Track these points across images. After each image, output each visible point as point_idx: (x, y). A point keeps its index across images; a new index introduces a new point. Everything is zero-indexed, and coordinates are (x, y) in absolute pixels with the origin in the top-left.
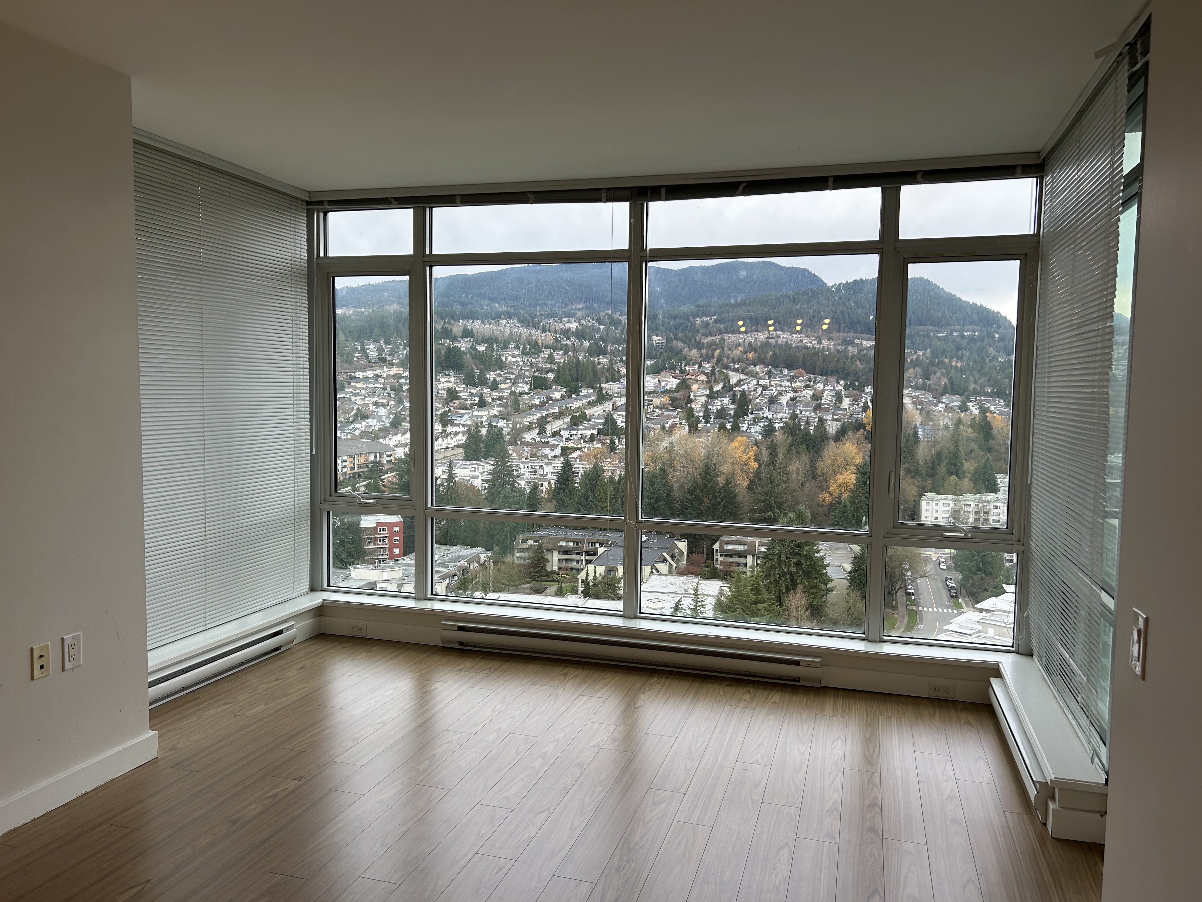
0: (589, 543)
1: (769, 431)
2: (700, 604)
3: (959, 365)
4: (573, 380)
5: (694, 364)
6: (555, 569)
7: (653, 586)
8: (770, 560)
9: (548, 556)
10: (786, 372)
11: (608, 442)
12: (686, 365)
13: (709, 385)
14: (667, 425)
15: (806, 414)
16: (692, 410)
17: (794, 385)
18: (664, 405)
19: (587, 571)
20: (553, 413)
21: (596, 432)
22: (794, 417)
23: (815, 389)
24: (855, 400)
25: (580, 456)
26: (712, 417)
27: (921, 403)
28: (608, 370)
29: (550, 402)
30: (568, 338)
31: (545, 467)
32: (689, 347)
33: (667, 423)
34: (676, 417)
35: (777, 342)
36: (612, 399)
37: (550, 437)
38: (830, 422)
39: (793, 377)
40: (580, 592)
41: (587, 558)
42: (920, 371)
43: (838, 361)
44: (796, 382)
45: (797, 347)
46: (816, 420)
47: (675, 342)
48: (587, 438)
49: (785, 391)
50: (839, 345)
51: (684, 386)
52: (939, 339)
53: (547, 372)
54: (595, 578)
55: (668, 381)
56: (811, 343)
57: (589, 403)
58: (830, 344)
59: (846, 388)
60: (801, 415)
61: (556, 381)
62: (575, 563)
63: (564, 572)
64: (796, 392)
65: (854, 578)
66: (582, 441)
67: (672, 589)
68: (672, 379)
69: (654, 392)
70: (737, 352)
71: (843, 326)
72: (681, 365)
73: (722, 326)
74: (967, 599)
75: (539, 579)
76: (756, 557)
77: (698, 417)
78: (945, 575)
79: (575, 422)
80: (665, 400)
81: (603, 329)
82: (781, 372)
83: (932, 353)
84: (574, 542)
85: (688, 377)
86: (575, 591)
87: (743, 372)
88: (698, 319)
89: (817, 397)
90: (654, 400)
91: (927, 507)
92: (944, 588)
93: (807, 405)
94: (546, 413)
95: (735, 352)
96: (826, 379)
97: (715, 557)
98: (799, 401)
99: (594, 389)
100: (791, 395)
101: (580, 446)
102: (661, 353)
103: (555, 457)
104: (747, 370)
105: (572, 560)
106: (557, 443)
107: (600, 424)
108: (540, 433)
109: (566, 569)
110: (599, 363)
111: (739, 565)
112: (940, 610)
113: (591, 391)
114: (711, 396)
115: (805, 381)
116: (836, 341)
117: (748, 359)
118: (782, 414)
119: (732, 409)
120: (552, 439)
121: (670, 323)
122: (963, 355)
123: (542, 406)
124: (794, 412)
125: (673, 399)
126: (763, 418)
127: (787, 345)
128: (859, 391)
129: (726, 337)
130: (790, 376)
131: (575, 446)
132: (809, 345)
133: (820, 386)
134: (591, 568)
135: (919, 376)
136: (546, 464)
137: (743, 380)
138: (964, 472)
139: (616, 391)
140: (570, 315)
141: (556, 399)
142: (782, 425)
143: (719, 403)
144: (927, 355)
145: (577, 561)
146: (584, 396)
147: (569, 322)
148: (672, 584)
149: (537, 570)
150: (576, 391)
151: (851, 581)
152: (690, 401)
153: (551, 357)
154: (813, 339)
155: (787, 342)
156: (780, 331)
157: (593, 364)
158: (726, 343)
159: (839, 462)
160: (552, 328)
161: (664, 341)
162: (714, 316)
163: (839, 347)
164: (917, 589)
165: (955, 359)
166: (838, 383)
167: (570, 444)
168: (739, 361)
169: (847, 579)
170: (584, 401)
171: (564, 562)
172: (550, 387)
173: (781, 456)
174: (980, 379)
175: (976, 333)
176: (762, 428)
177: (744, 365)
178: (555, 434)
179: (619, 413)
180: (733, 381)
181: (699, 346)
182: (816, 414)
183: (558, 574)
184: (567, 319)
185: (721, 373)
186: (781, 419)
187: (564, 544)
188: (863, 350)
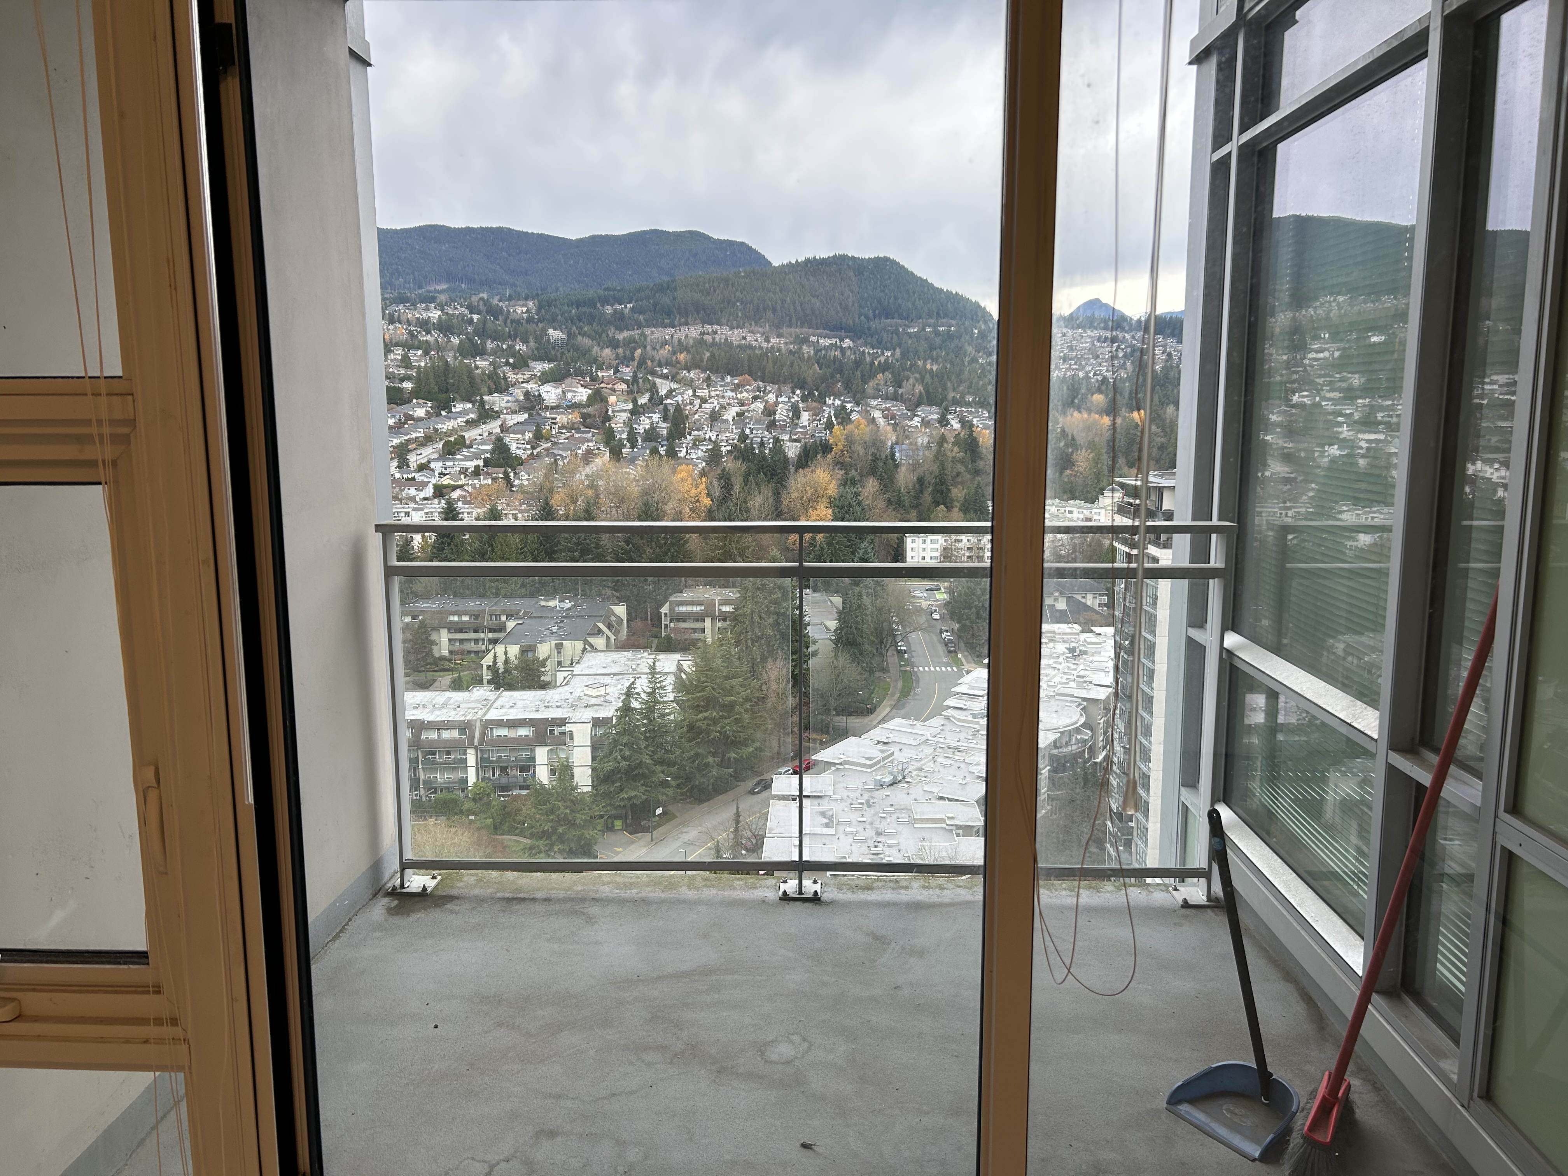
0: (491, 615)
1: (714, 456)
2: (658, 685)
3: (935, 368)
4: (441, 391)
5: (608, 368)
6: (445, 653)
7: (589, 667)
8: (741, 622)
9: (434, 637)
10: (728, 379)
11: (501, 475)
12: (597, 369)
13: (632, 396)
14: (580, 452)
15: (759, 434)
16: (611, 430)
17: (739, 396)
18: (573, 424)
19: (495, 653)
20: (416, 438)
21: (481, 463)
22: (743, 437)
23: (767, 402)
24: (816, 414)
25: (461, 496)
26: (639, 439)
27: (893, 417)
28: (490, 376)
29: (409, 422)
30: (428, 332)
31: (413, 513)
32: (599, 345)
33: (579, 448)
34: (591, 441)
35: (714, 339)
36: (499, 417)
37: (415, 471)
38: (788, 444)
39: (738, 385)
40: (485, 681)
41: (490, 635)
42: (890, 376)
43: (792, 364)
44: (741, 392)
45: (739, 346)
46: (771, 441)
47: (579, 338)
48: (470, 471)
49: (729, 404)
50: (791, 344)
51: (598, 397)
52: (910, 335)
53: (402, 380)
54: (507, 661)
55: (576, 392)
56: (756, 340)
57: (467, 422)
58: (780, 343)
59: (804, 399)
60: (752, 436)
61: (416, 394)
62: (472, 643)
63: (460, 657)
64: (743, 405)
65: (841, 638)
66: (462, 476)
67: (614, 669)
68: (581, 389)
69: (558, 407)
70: (665, 352)
71: (794, 319)
72: (591, 369)
73: (641, 318)
74: (966, 653)
75: (423, 669)
76: (717, 619)
77: (620, 439)
78: (939, 626)
79: (450, 450)
80: (574, 417)
81: (478, 319)
82: (723, 380)
83: (901, 353)
84: (470, 617)
85: (602, 385)
86: (479, 682)
87: (674, 379)
88: (609, 307)
89: (770, 411)
90: (559, 417)
91: (913, 545)
92: (940, 642)
93: (758, 421)
94: (406, 438)
95: (662, 352)
96: (779, 388)
97: (663, 623)
98: (747, 417)
99: (473, 403)
100: (737, 409)
101: (460, 483)
102: (562, 353)
103: (426, 499)
104: (678, 377)
105: (469, 640)
106: (426, 480)
107: (486, 451)
108: (400, 467)
109: (462, 652)
110: (477, 367)
111: (695, 632)
112: (938, 669)
113: (469, 406)
114: (636, 412)
115: (753, 391)
116: (787, 338)
117: (678, 362)
118: (728, 435)
119: (664, 428)
120: (420, 474)
121: (571, 311)
122: (938, 356)
123: (399, 428)
124: (743, 432)
125: (584, 416)
126: (705, 439)
127: (728, 343)
128: (819, 402)
129: (648, 331)
130: (734, 384)
131: (453, 483)
132: (754, 343)
133: (771, 397)
134: (500, 649)
135: (889, 383)
136: (414, 509)
137: (675, 390)
138: (952, 501)
139: (504, 405)
140: (429, 299)
141: (418, 418)
142: (729, 448)
143: (647, 421)
144: (896, 357)
145: (476, 641)
146: (459, 413)
147: (427, 309)
148: (614, 662)
149: (419, 656)
150: (447, 407)
151: (836, 642)
152: (608, 418)
153: (405, 358)
154: (759, 335)
155: (726, 339)
156: (718, 325)
157: (470, 370)
158: (648, 339)
159: (809, 494)
160: (403, 318)
161: (564, 336)
162: (630, 303)
163: (792, 346)
164: (908, 645)
165: (929, 361)
166: (794, 393)
167: (446, 481)
168: (667, 364)
169: (830, 639)
170: (460, 420)
171: (457, 644)
172: (409, 401)
173: (737, 489)
174: (959, 386)
175: (953, 329)
176: (705, 452)
177: (674, 370)
178: (422, 468)
179: (512, 436)
180: (663, 392)
181: (614, 344)
182: (770, 433)
183: (450, 660)
184: (423, 305)
185: (646, 380)
186: (727, 441)
187: (456, 619)
188: (821, 350)
